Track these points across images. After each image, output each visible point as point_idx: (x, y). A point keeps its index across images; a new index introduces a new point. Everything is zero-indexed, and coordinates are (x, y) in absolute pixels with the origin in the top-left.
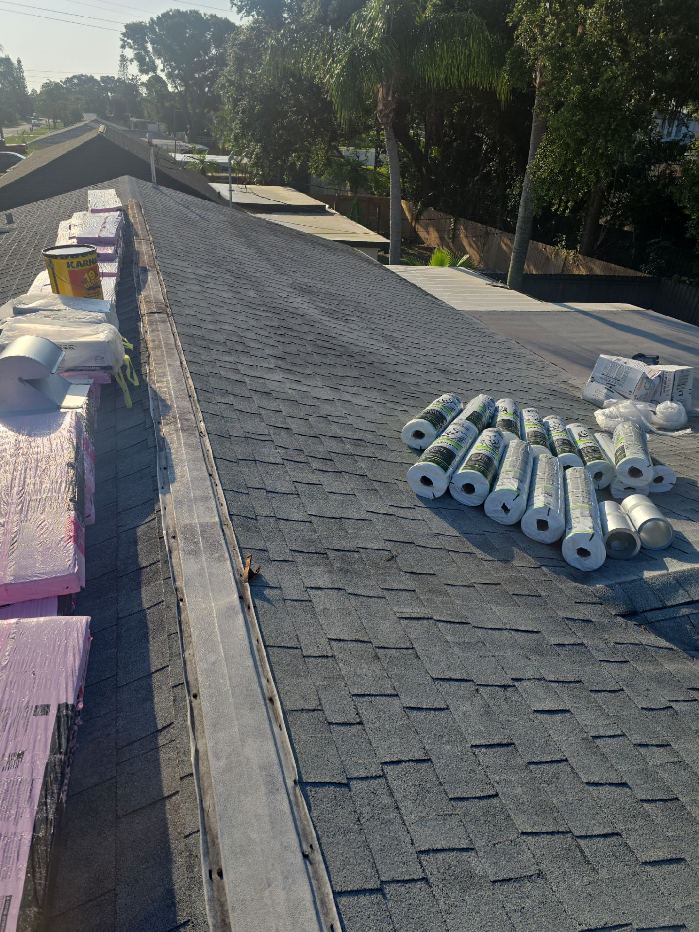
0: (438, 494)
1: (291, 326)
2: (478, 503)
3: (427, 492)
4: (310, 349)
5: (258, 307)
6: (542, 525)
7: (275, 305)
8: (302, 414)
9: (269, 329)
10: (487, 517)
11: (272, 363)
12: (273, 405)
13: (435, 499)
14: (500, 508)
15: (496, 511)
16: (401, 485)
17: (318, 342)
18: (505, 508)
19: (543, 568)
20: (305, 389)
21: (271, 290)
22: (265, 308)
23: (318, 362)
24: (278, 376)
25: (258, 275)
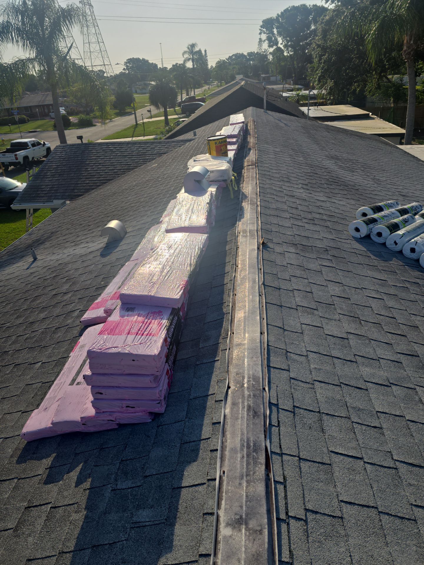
0: (362, 236)
1: (317, 172)
2: (383, 241)
3: (357, 235)
4: (323, 182)
5: (302, 165)
6: (413, 250)
7: (312, 164)
8: (307, 204)
9: (304, 173)
10: (387, 247)
11: (300, 186)
12: (294, 200)
13: (361, 238)
14: (393, 243)
15: (391, 244)
16: (345, 232)
17: (330, 179)
18: (396, 243)
19: (406, 266)
20: (313, 196)
21: (313, 157)
22: (306, 165)
23: (325, 187)
24: (302, 191)
25: (308, 151)
